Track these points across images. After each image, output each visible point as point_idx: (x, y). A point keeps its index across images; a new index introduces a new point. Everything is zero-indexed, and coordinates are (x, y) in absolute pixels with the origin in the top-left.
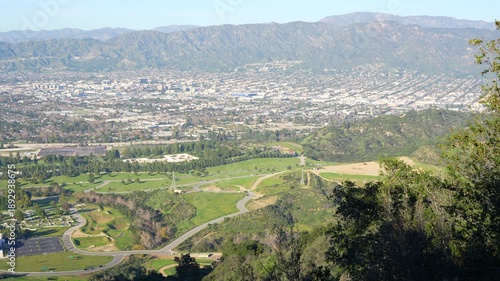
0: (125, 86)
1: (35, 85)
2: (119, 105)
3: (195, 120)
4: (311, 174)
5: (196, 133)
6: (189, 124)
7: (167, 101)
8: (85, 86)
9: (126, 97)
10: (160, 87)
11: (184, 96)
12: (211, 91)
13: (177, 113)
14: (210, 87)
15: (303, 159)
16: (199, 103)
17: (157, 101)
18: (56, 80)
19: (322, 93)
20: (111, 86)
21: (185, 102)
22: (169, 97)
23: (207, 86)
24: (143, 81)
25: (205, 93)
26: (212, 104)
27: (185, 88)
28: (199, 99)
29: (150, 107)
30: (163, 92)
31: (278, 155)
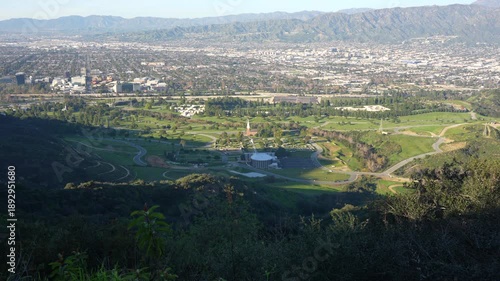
0: (322, 53)
1: (260, 52)
2: (319, 68)
3: (376, 80)
4: (491, 128)
5: (380, 90)
6: (372, 83)
7: (353, 66)
8: (293, 53)
9: (324, 62)
10: (347, 55)
11: (364, 61)
12: (385, 58)
13: (362, 75)
14: (383, 55)
15: (473, 115)
16: (377, 67)
17: (346, 65)
18: (273, 48)
19: (476, 62)
20: (312, 53)
21: (367, 67)
22: (353, 63)
23: (382, 55)
24: (334, 50)
25: (381, 60)
26: (387, 69)
27: (365, 56)
28: (378, 65)
29: (341, 70)
30: (349, 58)
31: (452, 110)
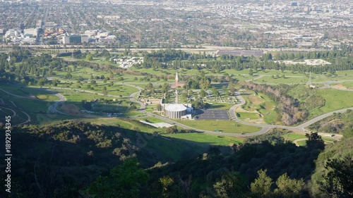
0: (281, 8)
1: (218, 6)
2: (274, 22)
3: (331, 34)
5: (331, 45)
6: (326, 38)
7: (311, 20)
8: (252, 7)
9: (281, 16)
10: (306, 9)
11: (323, 16)
12: (346, 12)
13: (317, 29)
14: (345, 9)
16: (335, 22)
17: (304, 19)
18: (232, 2)
20: (270, 8)
21: (325, 21)
22: (312, 17)
23: (343, 9)
24: (294, 4)
25: (341, 14)
26: (346, 23)
27: (325, 10)
28: (336, 19)
29: (297, 24)
30: (308, 13)
